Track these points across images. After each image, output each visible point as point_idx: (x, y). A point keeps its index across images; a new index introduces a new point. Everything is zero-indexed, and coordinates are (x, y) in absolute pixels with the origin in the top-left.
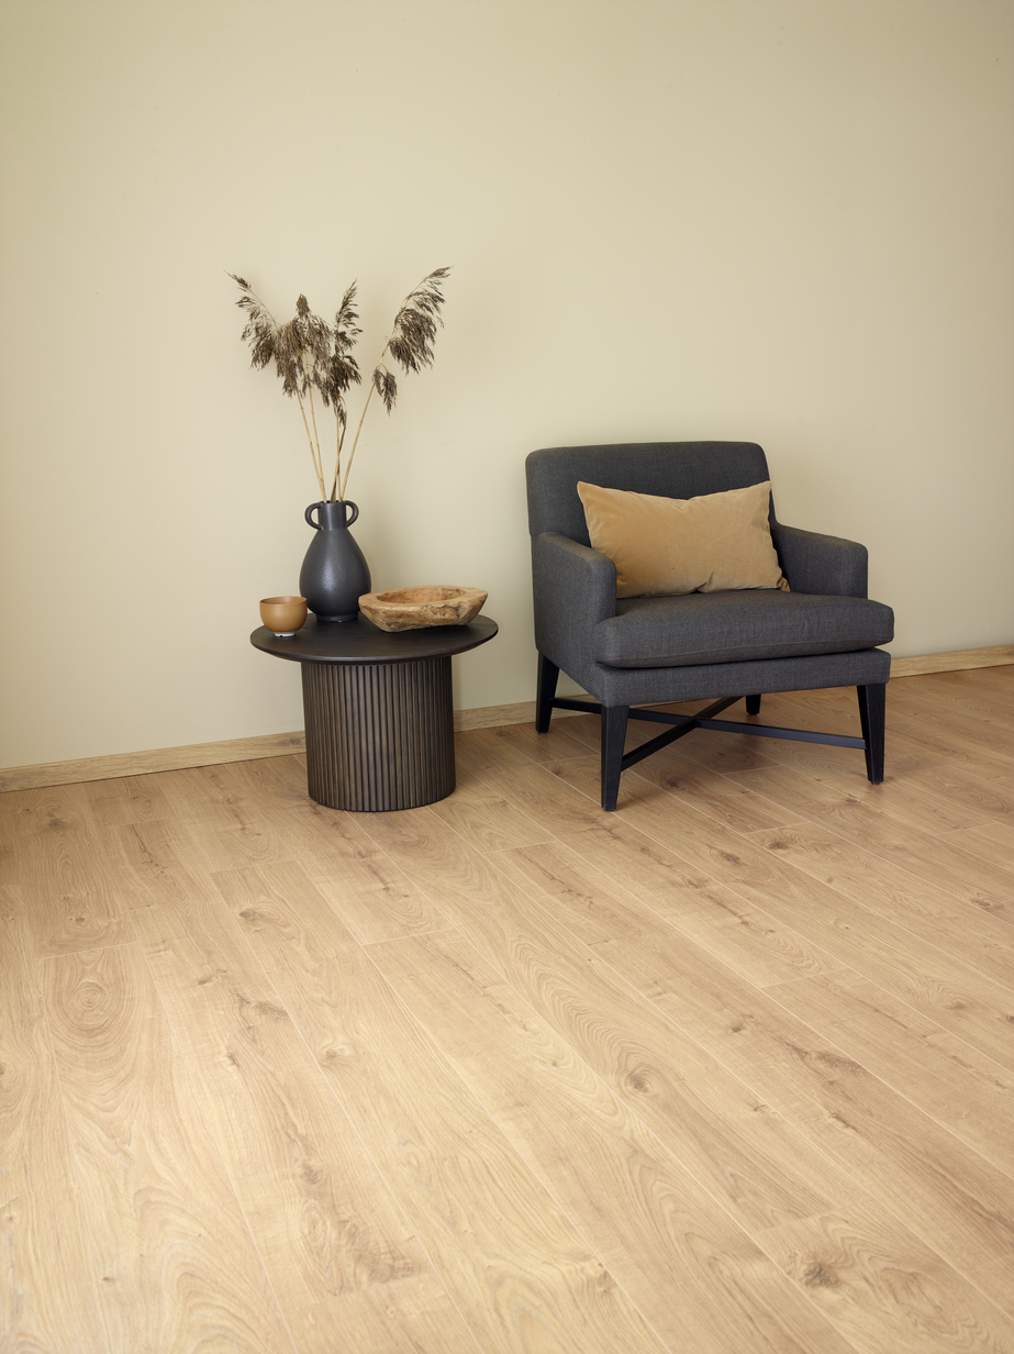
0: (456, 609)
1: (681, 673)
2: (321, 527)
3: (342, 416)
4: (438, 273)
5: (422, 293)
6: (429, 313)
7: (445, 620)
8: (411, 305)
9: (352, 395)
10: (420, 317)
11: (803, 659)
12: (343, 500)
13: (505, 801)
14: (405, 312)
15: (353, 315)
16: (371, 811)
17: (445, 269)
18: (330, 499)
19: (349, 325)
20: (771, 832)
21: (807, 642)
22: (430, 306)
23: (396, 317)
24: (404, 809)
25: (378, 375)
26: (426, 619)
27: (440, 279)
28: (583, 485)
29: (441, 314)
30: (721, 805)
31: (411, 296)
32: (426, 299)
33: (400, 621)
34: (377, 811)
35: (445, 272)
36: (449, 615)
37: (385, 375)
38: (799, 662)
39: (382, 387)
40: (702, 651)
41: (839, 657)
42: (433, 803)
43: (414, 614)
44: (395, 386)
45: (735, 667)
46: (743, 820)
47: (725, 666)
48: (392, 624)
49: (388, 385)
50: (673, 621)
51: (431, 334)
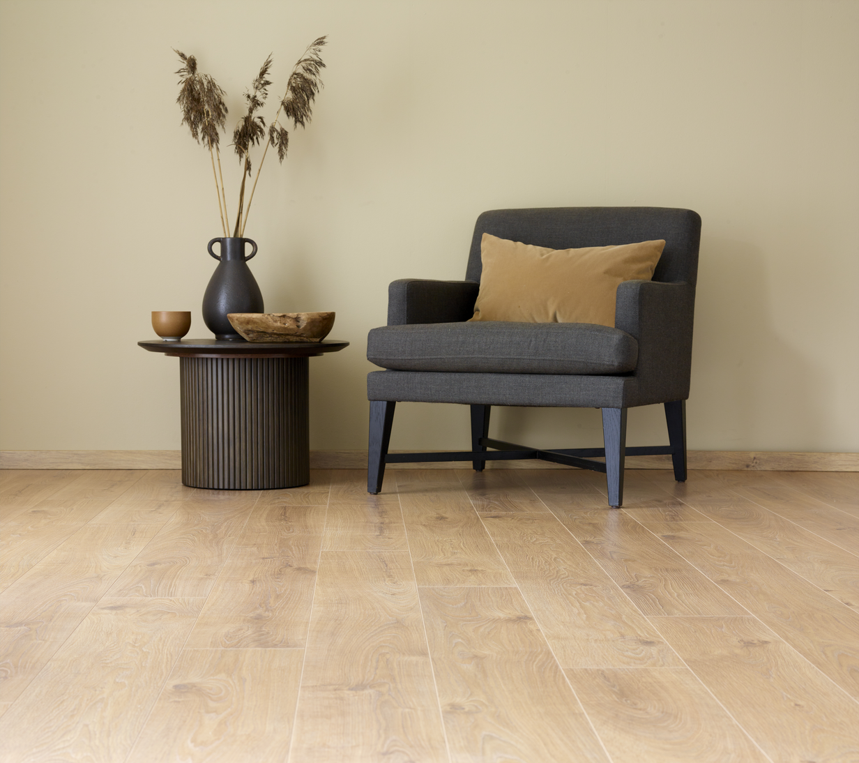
0: (297, 319)
2: (222, 258)
3: (248, 166)
4: (320, 42)
5: (308, 60)
6: (312, 76)
7: (286, 329)
8: (300, 70)
9: (260, 149)
10: (306, 80)
11: (538, 376)
12: (244, 237)
13: (328, 493)
14: (295, 76)
15: (267, 83)
16: (213, 489)
17: (324, 38)
18: (232, 236)
19: (262, 90)
20: (504, 513)
21: (534, 358)
22: (313, 70)
23: (288, 81)
24: (240, 490)
25: (272, 130)
26: (269, 327)
27: (320, 47)
28: (485, 235)
29: (323, 77)
30: (497, 503)
31: (299, 62)
32: (310, 64)
33: (250, 327)
34: (219, 489)
35: (325, 40)
36: (289, 324)
37: (279, 130)
38: (533, 378)
39: (276, 141)
40: (439, 357)
41: (571, 377)
42: (269, 489)
43: (258, 321)
44: (287, 140)
45: (474, 376)
46: (496, 509)
47: (466, 374)
48: (248, 332)
49: (282, 138)
50: (422, 329)
51: (313, 94)
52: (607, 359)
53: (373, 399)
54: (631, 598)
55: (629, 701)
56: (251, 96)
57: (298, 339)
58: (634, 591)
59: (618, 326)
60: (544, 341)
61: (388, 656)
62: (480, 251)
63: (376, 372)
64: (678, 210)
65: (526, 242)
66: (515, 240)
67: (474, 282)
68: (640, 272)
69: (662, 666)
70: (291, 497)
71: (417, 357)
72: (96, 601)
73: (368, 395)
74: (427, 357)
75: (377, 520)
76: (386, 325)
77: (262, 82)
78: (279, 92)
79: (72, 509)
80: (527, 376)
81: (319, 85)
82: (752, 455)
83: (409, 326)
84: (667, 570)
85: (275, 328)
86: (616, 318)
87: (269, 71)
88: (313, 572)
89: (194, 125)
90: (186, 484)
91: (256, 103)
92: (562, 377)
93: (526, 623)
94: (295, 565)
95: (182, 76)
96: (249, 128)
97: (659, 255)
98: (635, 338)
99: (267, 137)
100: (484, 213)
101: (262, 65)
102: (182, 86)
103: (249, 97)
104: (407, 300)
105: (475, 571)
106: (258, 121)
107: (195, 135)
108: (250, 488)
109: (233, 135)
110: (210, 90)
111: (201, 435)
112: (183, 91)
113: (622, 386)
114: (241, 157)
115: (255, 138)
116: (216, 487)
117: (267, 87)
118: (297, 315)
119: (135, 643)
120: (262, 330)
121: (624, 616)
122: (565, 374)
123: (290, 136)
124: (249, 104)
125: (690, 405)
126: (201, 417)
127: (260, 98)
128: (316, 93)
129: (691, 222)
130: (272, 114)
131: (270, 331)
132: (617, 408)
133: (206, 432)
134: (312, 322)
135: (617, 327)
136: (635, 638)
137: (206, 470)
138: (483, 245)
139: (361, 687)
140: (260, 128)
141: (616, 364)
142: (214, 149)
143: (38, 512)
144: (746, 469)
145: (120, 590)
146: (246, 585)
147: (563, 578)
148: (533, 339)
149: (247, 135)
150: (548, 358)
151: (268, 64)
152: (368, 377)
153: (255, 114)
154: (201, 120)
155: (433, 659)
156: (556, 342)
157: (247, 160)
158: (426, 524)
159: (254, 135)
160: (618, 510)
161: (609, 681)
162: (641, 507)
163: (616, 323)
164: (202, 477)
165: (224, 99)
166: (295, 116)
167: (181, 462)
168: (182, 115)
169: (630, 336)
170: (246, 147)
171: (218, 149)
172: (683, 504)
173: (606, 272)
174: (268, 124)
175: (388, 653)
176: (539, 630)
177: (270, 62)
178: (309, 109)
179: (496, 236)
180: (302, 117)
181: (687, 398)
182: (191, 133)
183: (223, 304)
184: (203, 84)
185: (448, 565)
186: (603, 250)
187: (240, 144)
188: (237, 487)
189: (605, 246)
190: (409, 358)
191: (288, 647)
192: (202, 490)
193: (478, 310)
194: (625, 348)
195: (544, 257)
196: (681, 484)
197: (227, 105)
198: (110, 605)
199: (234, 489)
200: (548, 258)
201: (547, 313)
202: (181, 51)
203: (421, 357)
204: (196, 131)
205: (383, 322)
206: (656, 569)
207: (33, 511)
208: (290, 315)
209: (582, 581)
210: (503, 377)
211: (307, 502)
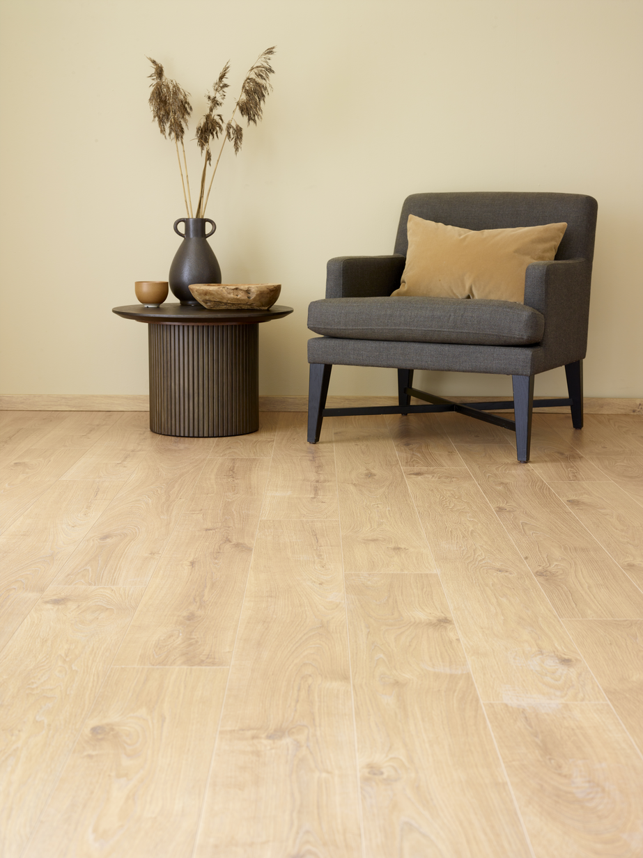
0: (248, 292)
1: (360, 344)
2: (186, 236)
3: (209, 157)
4: (270, 51)
5: (259, 67)
6: (263, 81)
7: (238, 299)
8: (253, 76)
9: (218, 142)
10: (258, 84)
11: (456, 346)
12: (204, 218)
13: (273, 441)
14: (248, 81)
15: (226, 86)
16: (175, 436)
17: (273, 48)
18: (195, 217)
19: (221, 92)
20: (425, 468)
21: (452, 330)
22: (264, 75)
23: (242, 85)
24: (199, 437)
25: (229, 126)
26: (223, 298)
27: (270, 56)
28: (411, 216)
29: (272, 82)
30: (419, 455)
31: (252, 69)
32: (261, 71)
33: (207, 297)
34: (180, 436)
35: (273, 50)
36: (241, 296)
37: (235, 127)
38: (452, 347)
39: (232, 136)
40: (370, 327)
41: (486, 347)
42: (223, 436)
43: (213, 292)
44: (241, 135)
45: (400, 344)
46: (418, 463)
47: (393, 343)
48: (206, 302)
49: (237, 134)
50: (355, 303)
51: (264, 96)
52: (517, 333)
53: (313, 363)
54: (545, 591)
55: (553, 761)
56: (212, 97)
57: (249, 307)
58: (547, 580)
59: (527, 302)
60: (462, 316)
61: (310, 681)
62: (406, 229)
63: (316, 339)
64: (577, 196)
65: (446, 224)
66: (437, 221)
67: (401, 256)
68: (545, 251)
69: (583, 700)
70: (241, 446)
71: (351, 327)
72: (42, 590)
73: (309, 358)
74: (359, 328)
75: (313, 476)
76: (324, 298)
77: (221, 85)
78: (235, 93)
79: (50, 461)
80: (447, 345)
81: (269, 89)
82: (638, 402)
83: (344, 299)
84: (575, 549)
85: (229, 299)
86: (525, 295)
87: (227, 75)
88: (250, 550)
89: (161, 122)
90: (152, 430)
91: (215, 103)
92: (477, 347)
93: (446, 628)
94: (234, 541)
95: (153, 79)
96: (210, 124)
97: (562, 235)
98: (542, 313)
99: (225, 132)
100: (410, 196)
101: (221, 70)
102: (152, 89)
103: (209, 98)
104: (343, 276)
105: (399, 549)
106: (217, 118)
107: (163, 131)
108: (207, 436)
109: (196, 131)
110: (175, 93)
111: (165, 389)
112: (153, 93)
113: (530, 356)
114: (202, 149)
115: (214, 133)
116: (178, 434)
117: (225, 89)
118: (248, 288)
119: (67, 656)
120: (218, 300)
121: (540, 619)
122: (480, 345)
123: (243, 132)
124: (209, 104)
125: (586, 363)
126: (165, 375)
127: (219, 98)
128: (266, 95)
129: (588, 207)
130: (229, 113)
131: (225, 301)
132: (525, 375)
133: (169, 387)
134: (261, 294)
135: (526, 304)
136: (553, 654)
137: (170, 420)
138: (409, 225)
139: (278, 733)
140: (219, 124)
141: (525, 338)
142: (179, 143)
143: (20, 463)
144: (632, 414)
145: (68, 575)
146: (186, 567)
147: (480, 561)
148: (452, 314)
149: (207, 131)
150: (465, 331)
151: (226, 69)
152: (308, 343)
153: (215, 112)
154: (168, 118)
155: (354, 686)
156: (472, 317)
157: (208, 152)
158: (357, 483)
159: (214, 131)
160: (526, 465)
161: (531, 727)
162: (546, 461)
163: (525, 299)
164: (166, 425)
165: (189, 99)
166: (248, 114)
167: (148, 405)
168: (151, 114)
169: (538, 313)
170: (206, 141)
171: (182, 143)
172: (582, 457)
173: (517, 251)
174: (226, 121)
175: (310, 676)
176: (458, 640)
177: (228, 68)
178: (260, 109)
179: (420, 217)
180: (254, 116)
181: (584, 357)
182: (159, 129)
183: (186, 275)
184: (169, 88)
185: (374, 540)
186: (513, 231)
187: (201, 138)
188: (196, 434)
189: (515, 227)
190: (344, 328)
191: (214, 664)
192: (166, 437)
193: (404, 282)
194: (533, 322)
195: (462, 237)
196: (578, 431)
197: (191, 104)
198: (55, 598)
199: (193, 437)
200: (465, 238)
201: (464, 286)
202: (153, 58)
203: (354, 328)
204: (164, 128)
205: (322, 295)
206: (565, 549)
207: (16, 464)
208: (242, 287)
209: (498, 565)
210: (425, 346)
211: (254, 453)
